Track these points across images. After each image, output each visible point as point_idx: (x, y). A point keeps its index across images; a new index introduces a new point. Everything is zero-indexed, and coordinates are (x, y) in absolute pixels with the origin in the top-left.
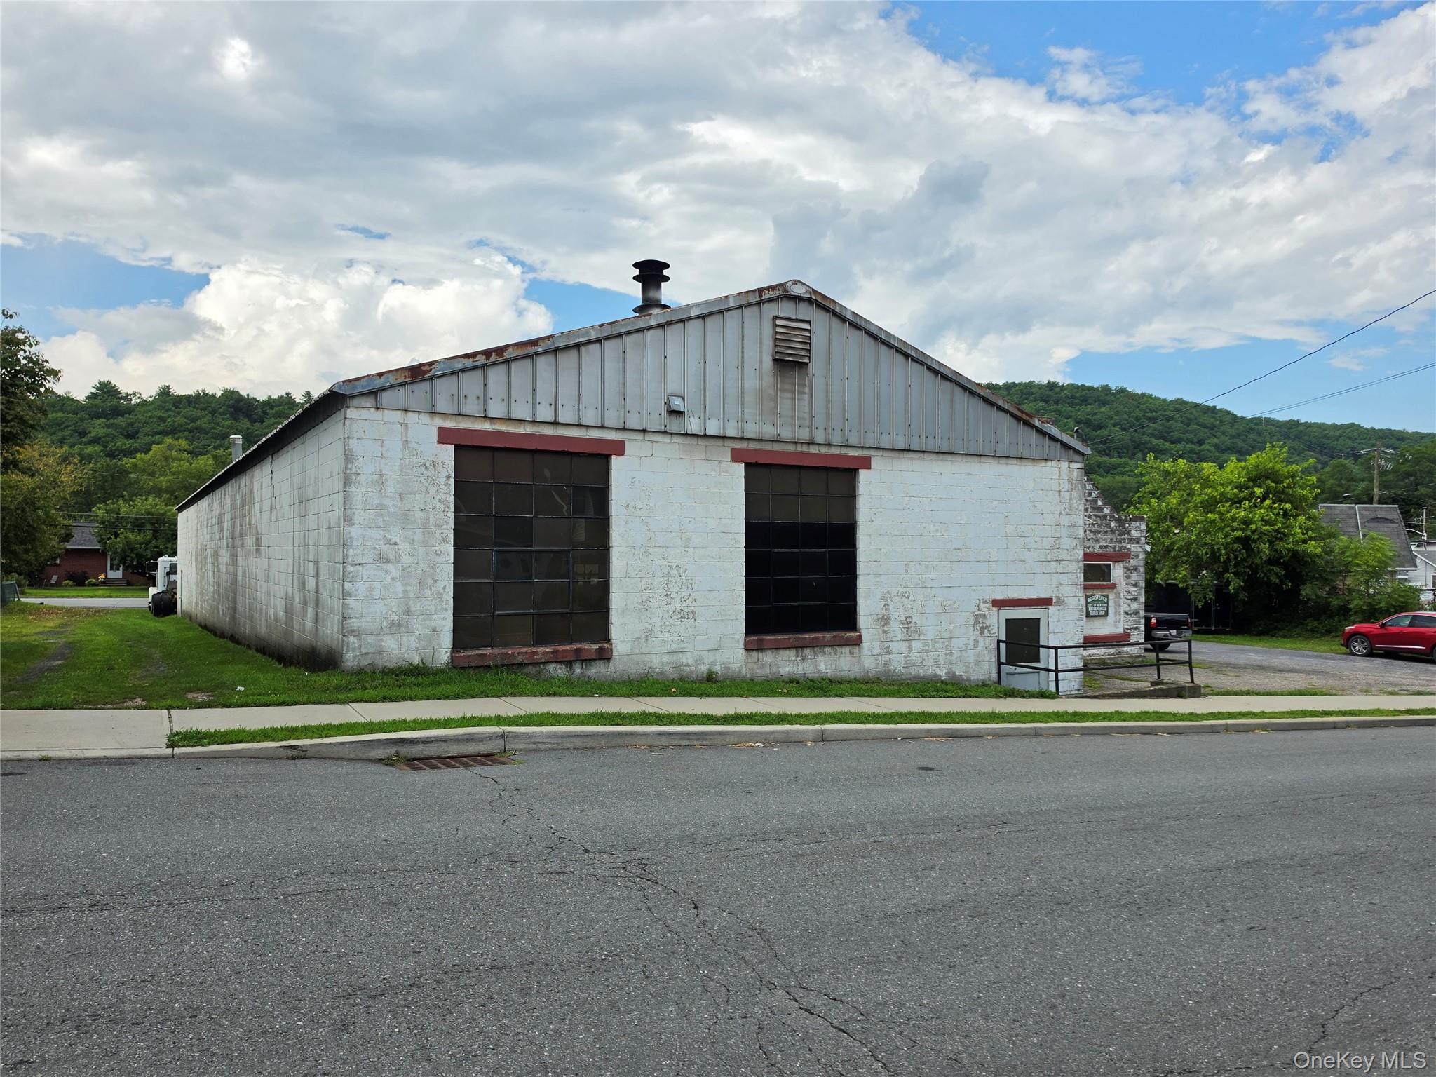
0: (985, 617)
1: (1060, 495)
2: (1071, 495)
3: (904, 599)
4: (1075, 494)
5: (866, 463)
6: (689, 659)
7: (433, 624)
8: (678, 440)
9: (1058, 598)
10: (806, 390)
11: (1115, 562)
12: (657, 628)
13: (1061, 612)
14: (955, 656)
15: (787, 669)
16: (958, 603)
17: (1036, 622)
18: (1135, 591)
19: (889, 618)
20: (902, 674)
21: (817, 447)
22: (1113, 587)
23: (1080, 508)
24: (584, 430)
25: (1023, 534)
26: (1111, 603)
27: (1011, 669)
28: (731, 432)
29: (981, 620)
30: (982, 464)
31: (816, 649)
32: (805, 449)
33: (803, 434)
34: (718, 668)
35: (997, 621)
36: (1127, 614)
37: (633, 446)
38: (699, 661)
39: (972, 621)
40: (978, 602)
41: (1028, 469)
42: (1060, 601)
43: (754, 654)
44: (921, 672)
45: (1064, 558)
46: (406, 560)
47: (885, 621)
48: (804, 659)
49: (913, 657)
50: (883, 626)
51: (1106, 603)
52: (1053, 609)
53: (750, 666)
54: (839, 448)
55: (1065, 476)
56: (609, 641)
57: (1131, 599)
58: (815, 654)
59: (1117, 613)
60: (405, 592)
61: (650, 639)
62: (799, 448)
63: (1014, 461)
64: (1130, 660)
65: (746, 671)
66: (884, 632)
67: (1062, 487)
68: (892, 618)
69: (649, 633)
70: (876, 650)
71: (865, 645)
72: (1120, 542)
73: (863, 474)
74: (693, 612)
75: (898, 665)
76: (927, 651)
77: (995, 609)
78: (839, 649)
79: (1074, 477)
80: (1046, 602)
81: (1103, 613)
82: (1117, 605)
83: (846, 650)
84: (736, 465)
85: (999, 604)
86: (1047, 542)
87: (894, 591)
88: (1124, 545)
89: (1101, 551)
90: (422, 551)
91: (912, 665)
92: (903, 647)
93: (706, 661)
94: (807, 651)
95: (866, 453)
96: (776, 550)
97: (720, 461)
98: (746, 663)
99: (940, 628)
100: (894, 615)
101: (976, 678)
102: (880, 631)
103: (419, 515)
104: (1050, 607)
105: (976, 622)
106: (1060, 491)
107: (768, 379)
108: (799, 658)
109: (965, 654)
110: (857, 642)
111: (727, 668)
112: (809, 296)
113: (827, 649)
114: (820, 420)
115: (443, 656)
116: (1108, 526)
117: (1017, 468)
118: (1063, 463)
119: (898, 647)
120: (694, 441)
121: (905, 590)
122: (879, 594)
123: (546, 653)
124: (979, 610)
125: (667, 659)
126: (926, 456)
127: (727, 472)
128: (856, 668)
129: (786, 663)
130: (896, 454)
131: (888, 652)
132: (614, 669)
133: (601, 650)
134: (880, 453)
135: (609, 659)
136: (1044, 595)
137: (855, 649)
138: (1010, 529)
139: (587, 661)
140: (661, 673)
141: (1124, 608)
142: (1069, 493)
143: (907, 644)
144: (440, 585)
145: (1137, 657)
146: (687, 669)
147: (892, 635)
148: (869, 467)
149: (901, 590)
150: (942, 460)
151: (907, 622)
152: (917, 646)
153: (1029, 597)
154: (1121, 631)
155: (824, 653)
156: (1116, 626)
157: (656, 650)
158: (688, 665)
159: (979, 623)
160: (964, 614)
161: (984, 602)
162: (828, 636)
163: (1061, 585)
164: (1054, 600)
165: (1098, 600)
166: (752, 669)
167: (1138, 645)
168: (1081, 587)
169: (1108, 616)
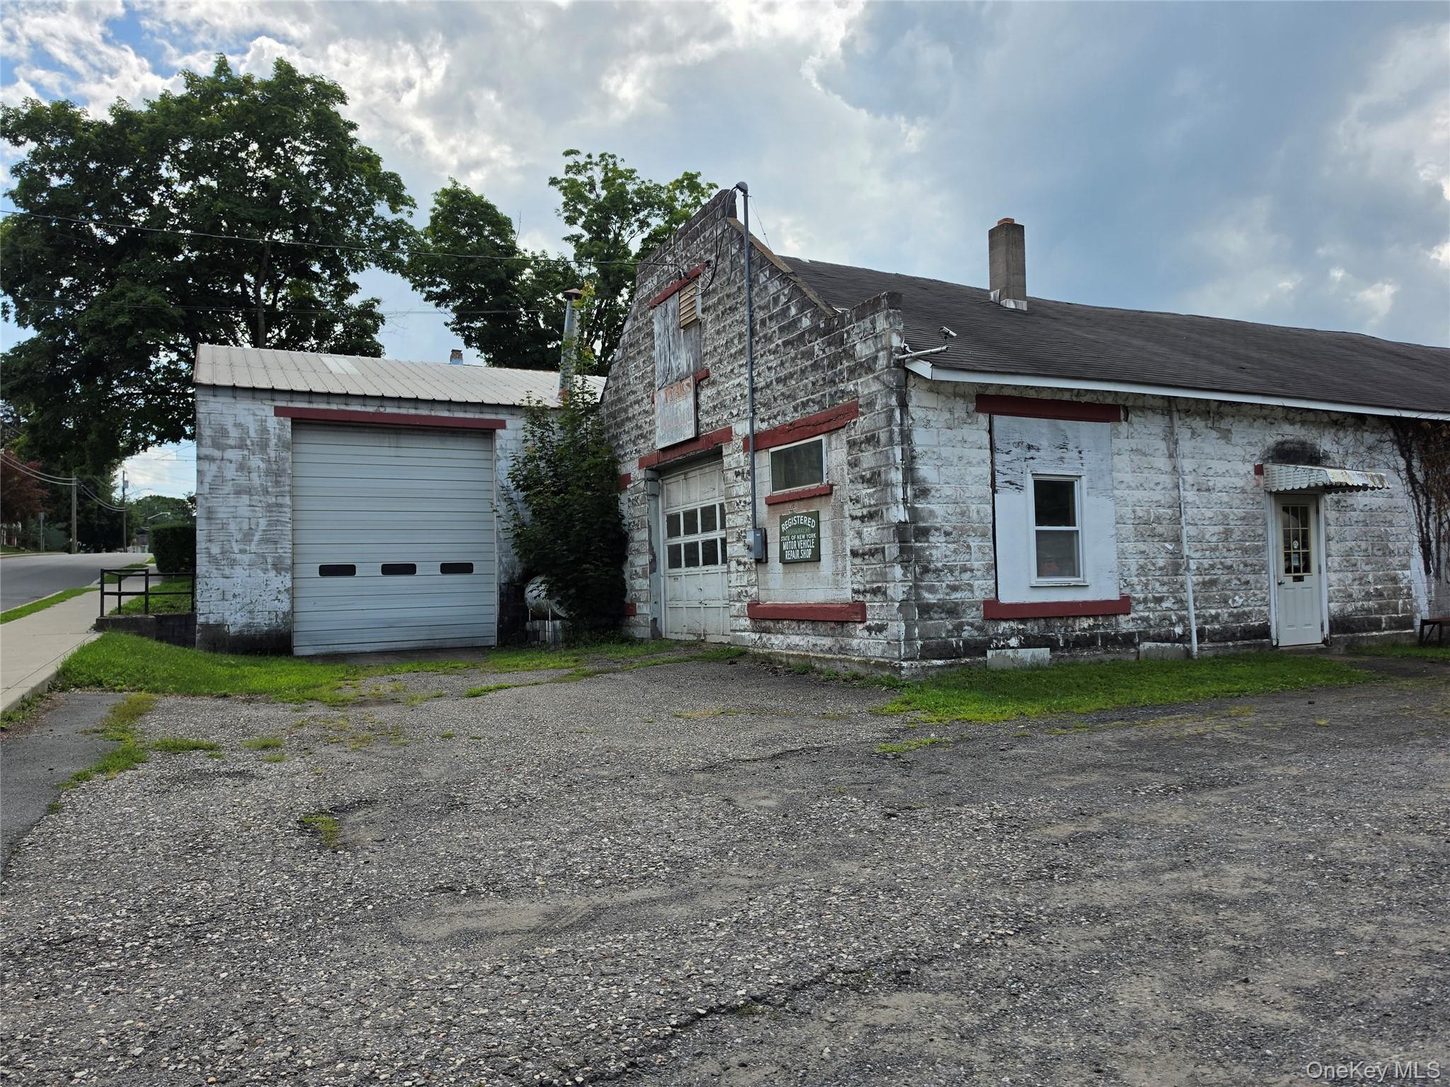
11: (830, 432)
18: (870, 495)
22: (828, 492)
26: (825, 532)
36: (854, 554)
51: (812, 531)
57: (862, 518)
59: (837, 554)
64: (862, 671)
72: (833, 382)
81: (808, 554)
82: (839, 533)
88: (842, 386)
89: (797, 416)
116: (809, 354)
141: (851, 542)
145: (879, 665)
154: (847, 595)
156: (837, 585)
165: (799, 526)
167: (885, 633)
168: (772, 503)
169: (820, 560)
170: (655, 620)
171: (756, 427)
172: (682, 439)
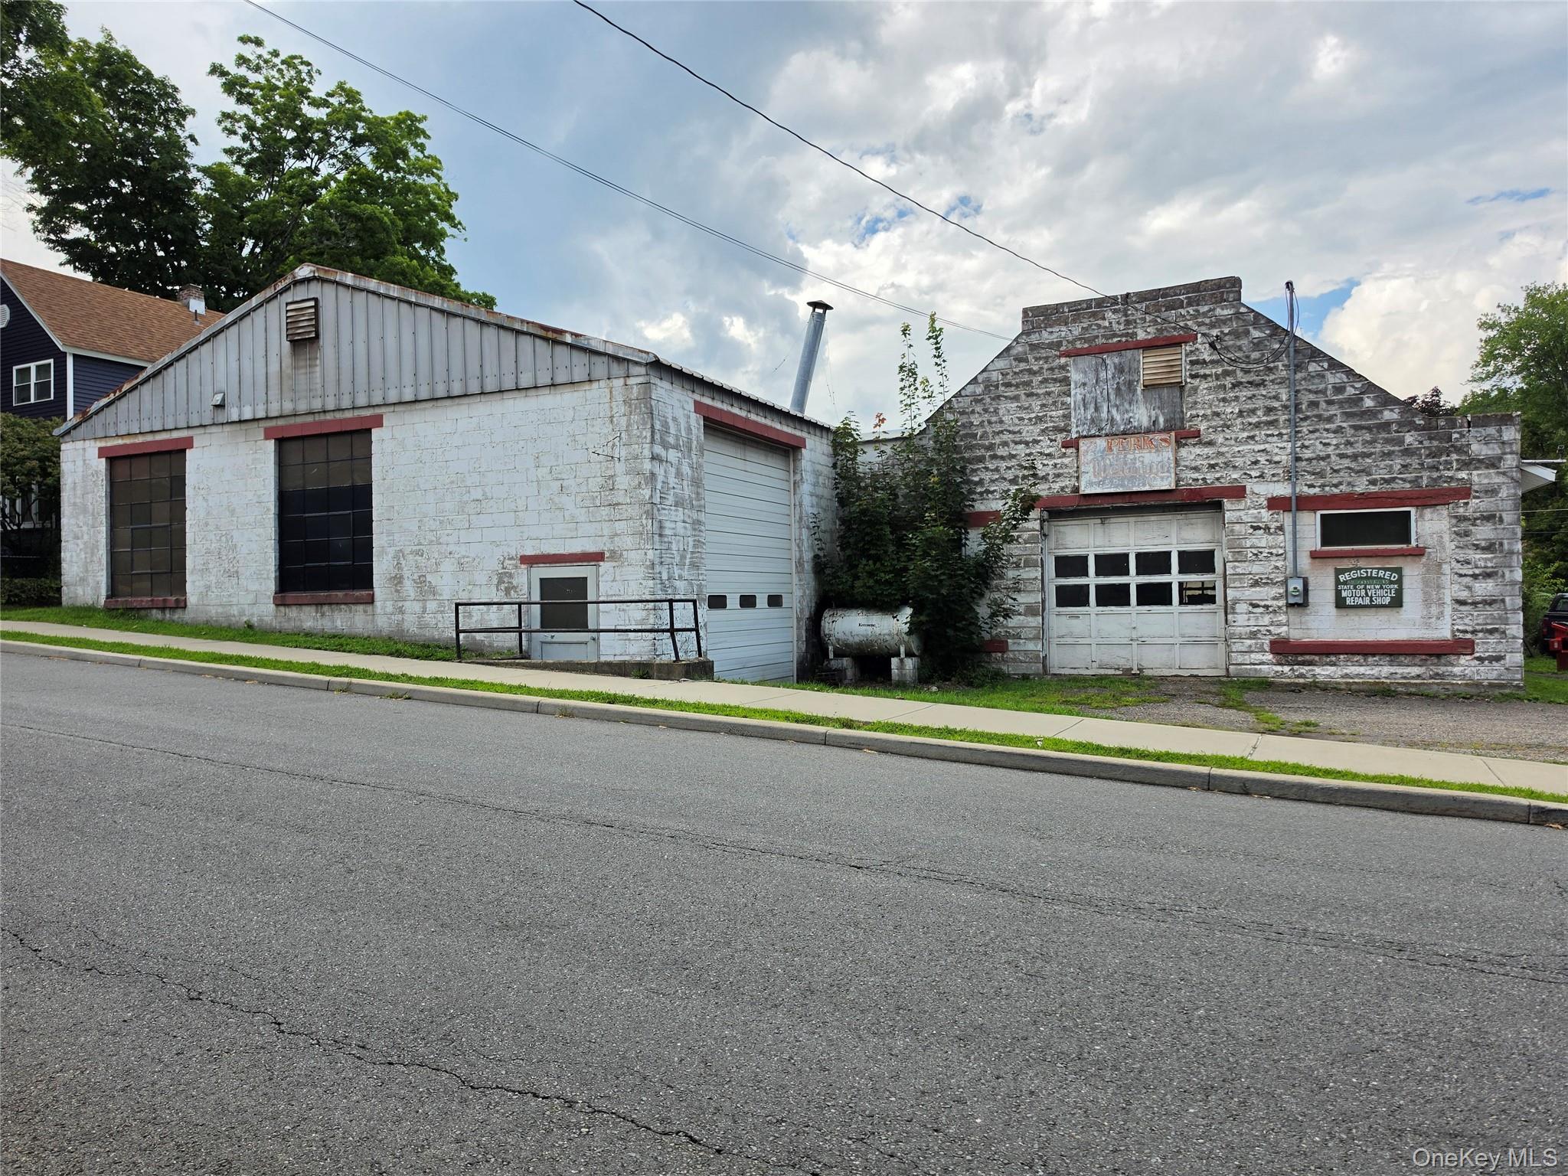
0: (511, 576)
1: (612, 421)
2: (629, 420)
3: (417, 557)
4: (635, 418)
5: (378, 421)
6: (235, 611)
7: (98, 579)
8: (227, 428)
9: (613, 552)
10: (318, 362)
11: (1421, 506)
12: (213, 585)
13: (618, 571)
14: (474, 619)
15: (309, 624)
16: (478, 560)
17: (584, 581)
18: (1485, 560)
19: (402, 577)
20: (415, 635)
21: (332, 414)
22: (1418, 553)
23: (644, 434)
24: (169, 433)
25: (560, 476)
26: (1411, 583)
27: (547, 636)
28: (261, 414)
29: (506, 580)
30: (506, 401)
31: (333, 606)
32: (322, 417)
33: (317, 405)
34: (255, 620)
35: (528, 583)
36: (1462, 603)
37: (199, 439)
38: (242, 613)
39: (495, 581)
40: (502, 558)
41: (566, 399)
42: (615, 556)
43: (282, 609)
44: (436, 635)
45: (620, 501)
46: (86, 537)
47: (397, 580)
48: (323, 615)
49: (427, 618)
50: (396, 585)
51: (1395, 583)
52: (604, 566)
53: (279, 619)
54: (351, 411)
55: (619, 398)
56: (185, 593)
57: (1475, 576)
58: (333, 611)
59: (1430, 601)
60: (86, 558)
61: (209, 593)
62: (317, 418)
63: (546, 391)
64: (1470, 691)
65: (275, 624)
66: (397, 591)
67: (615, 411)
68: (405, 576)
69: (208, 588)
70: (390, 609)
71: (378, 603)
72: (1434, 468)
73: (376, 433)
74: (237, 572)
75: (411, 625)
76: (442, 612)
77: (523, 566)
78: (353, 607)
79: (634, 395)
80: (597, 557)
81: (1387, 601)
82: (1432, 586)
83: (360, 608)
84: (268, 441)
85: (530, 561)
86: (594, 484)
87: (407, 550)
88: (1449, 473)
90: (92, 530)
91: (427, 626)
92: (417, 607)
93: (247, 613)
94: (326, 608)
95: (378, 411)
96: (307, 515)
97: (256, 441)
98: (276, 616)
99: (456, 588)
100: (406, 573)
101: (500, 644)
102: (393, 590)
103: (91, 507)
104: (601, 563)
105: (500, 582)
106: (612, 417)
107: (287, 361)
108: (319, 614)
109: (486, 617)
110: (371, 601)
111: (261, 620)
112: (312, 275)
113: (343, 606)
114: (331, 389)
115: (102, 600)
116: (1397, 441)
117: (550, 397)
118: (615, 381)
119: (412, 607)
120: (237, 427)
121: (418, 547)
122: (391, 551)
123: (147, 601)
124: (503, 568)
125: (220, 610)
126: (439, 403)
127: (261, 449)
128: (370, 626)
129: (308, 618)
130: (408, 407)
131: (401, 611)
132: (188, 616)
133: (177, 601)
134: (391, 409)
135: (185, 607)
136: (591, 548)
137: (369, 608)
138: (543, 472)
139: (173, 609)
140: (217, 621)
141: (1453, 592)
142: (625, 418)
143: (421, 604)
144: (100, 552)
145: (1494, 686)
146: (233, 619)
147: (405, 594)
148: (381, 425)
149: (415, 548)
150: (458, 404)
151: (421, 581)
152: (432, 606)
153: (570, 552)
154: (1443, 634)
155: (341, 611)
156: (1428, 626)
157: (213, 602)
158: (234, 616)
159: (504, 582)
160: (485, 572)
161: (509, 559)
162: (340, 594)
163: (616, 535)
164: (607, 555)
165: (1371, 578)
166: (280, 623)
167: (1502, 662)
168: (1315, 555)
169: (1401, 606)
170: (1045, 658)
171: (1298, 490)
172: (1147, 488)
